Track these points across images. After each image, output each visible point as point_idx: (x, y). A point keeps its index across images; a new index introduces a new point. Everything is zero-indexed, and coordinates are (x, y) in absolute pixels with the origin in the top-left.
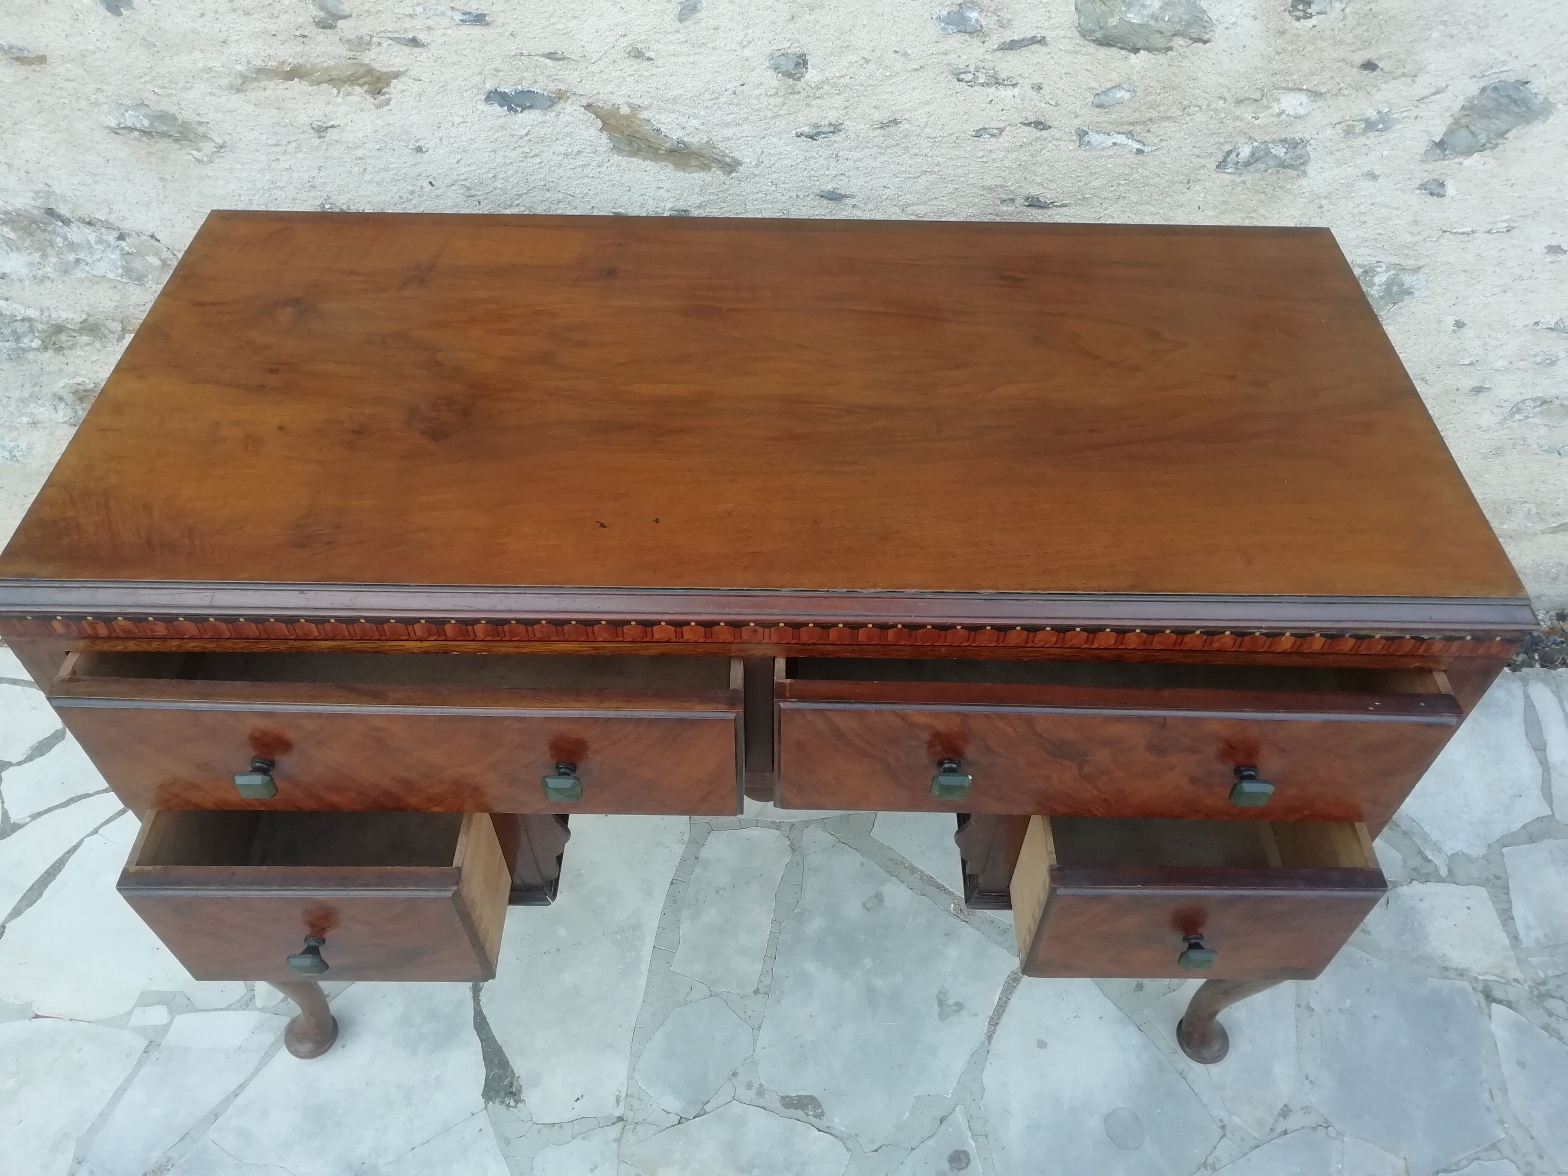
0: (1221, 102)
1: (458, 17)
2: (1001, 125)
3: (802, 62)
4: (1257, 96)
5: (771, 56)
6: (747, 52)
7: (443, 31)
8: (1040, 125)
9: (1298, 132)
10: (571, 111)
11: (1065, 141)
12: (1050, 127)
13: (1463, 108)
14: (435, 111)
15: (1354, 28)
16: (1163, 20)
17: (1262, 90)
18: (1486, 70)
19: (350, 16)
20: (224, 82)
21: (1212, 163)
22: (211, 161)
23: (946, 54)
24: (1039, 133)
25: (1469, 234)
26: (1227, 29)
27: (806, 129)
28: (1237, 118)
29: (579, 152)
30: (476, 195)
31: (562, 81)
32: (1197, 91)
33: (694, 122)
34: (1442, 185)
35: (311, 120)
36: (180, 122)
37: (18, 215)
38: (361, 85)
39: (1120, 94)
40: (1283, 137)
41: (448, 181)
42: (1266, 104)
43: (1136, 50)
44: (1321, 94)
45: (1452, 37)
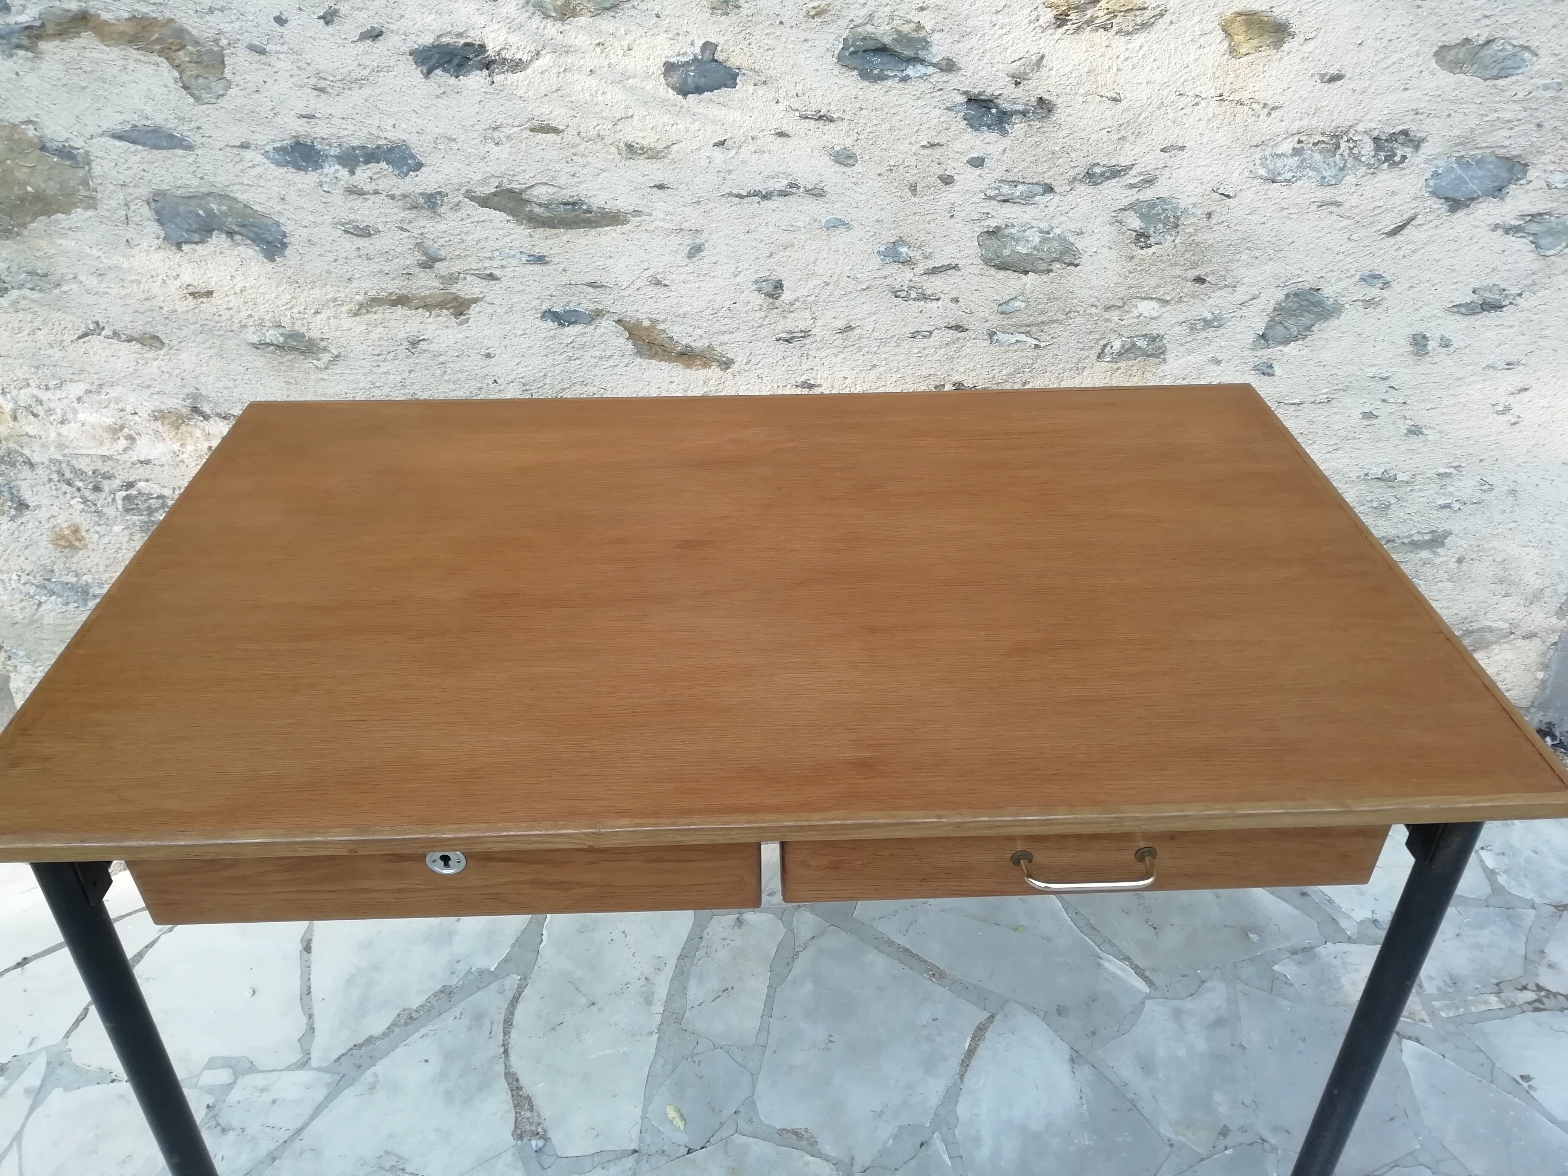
0: (1094, 308)
1: (524, 258)
2: (931, 329)
3: (779, 285)
4: (1120, 304)
5: (756, 282)
6: (739, 279)
7: (513, 269)
8: (958, 328)
9: (1154, 329)
10: (606, 325)
11: (980, 339)
12: (967, 330)
13: (1275, 309)
14: (503, 326)
15: (1184, 253)
16: (1043, 251)
17: (1122, 299)
18: (1286, 281)
19: (445, 259)
20: (345, 308)
21: (1094, 354)
22: (326, 368)
23: (885, 278)
24: (960, 335)
25: (1299, 405)
26: (1091, 256)
27: (783, 335)
28: (1107, 320)
29: (610, 356)
30: (530, 390)
31: (600, 303)
32: (1075, 301)
33: (699, 332)
34: (1271, 367)
35: (407, 335)
36: (307, 338)
37: (169, 413)
38: (447, 309)
39: (1017, 304)
40: (1144, 333)
41: (509, 379)
42: (1127, 309)
43: (1026, 273)
44: (1167, 302)
45: (1257, 258)
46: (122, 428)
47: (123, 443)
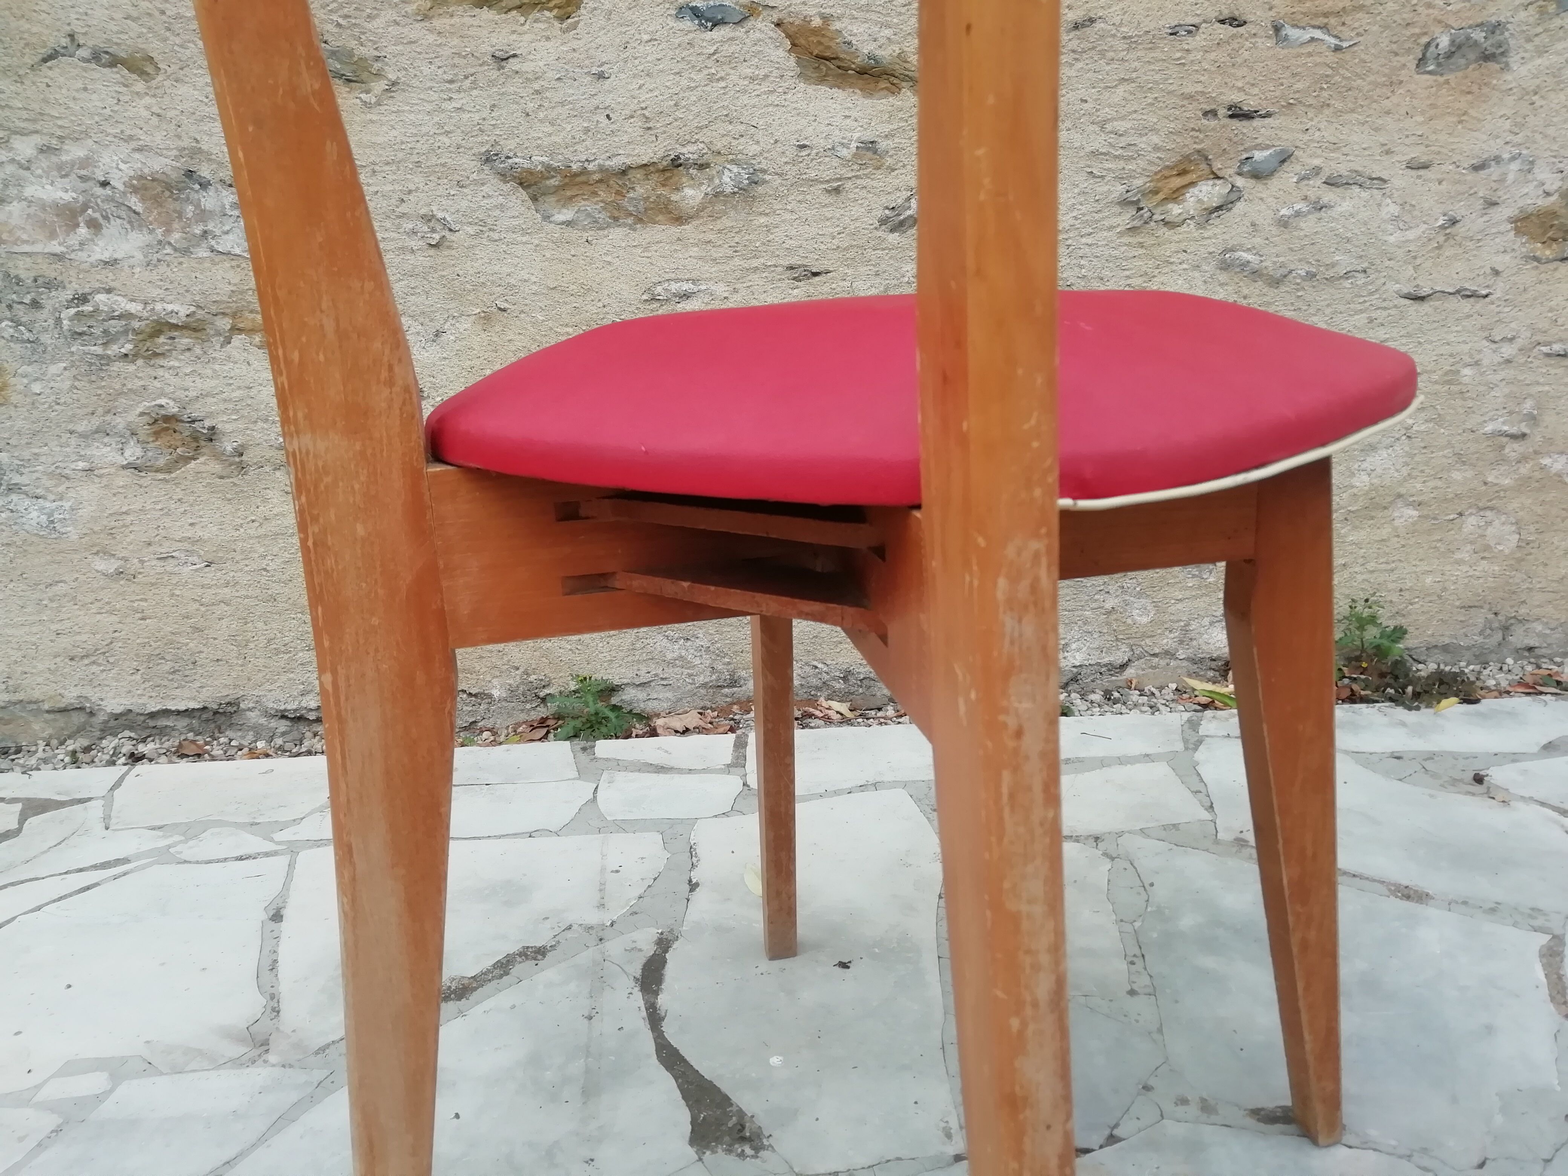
2: (1196, 21)
8: (1234, 21)
9: (1494, 14)
10: (762, 27)
11: (1261, 37)
12: (1245, 22)
14: (624, 29)
21: (1411, 61)
22: (379, 104)
24: (1235, 30)
29: (766, 76)
30: (654, 128)
33: (887, 32)
35: (493, 50)
36: (355, 59)
37: (153, 180)
38: (551, 10)
40: (1479, 21)
41: (627, 113)
46: (85, 207)
47: (83, 231)
